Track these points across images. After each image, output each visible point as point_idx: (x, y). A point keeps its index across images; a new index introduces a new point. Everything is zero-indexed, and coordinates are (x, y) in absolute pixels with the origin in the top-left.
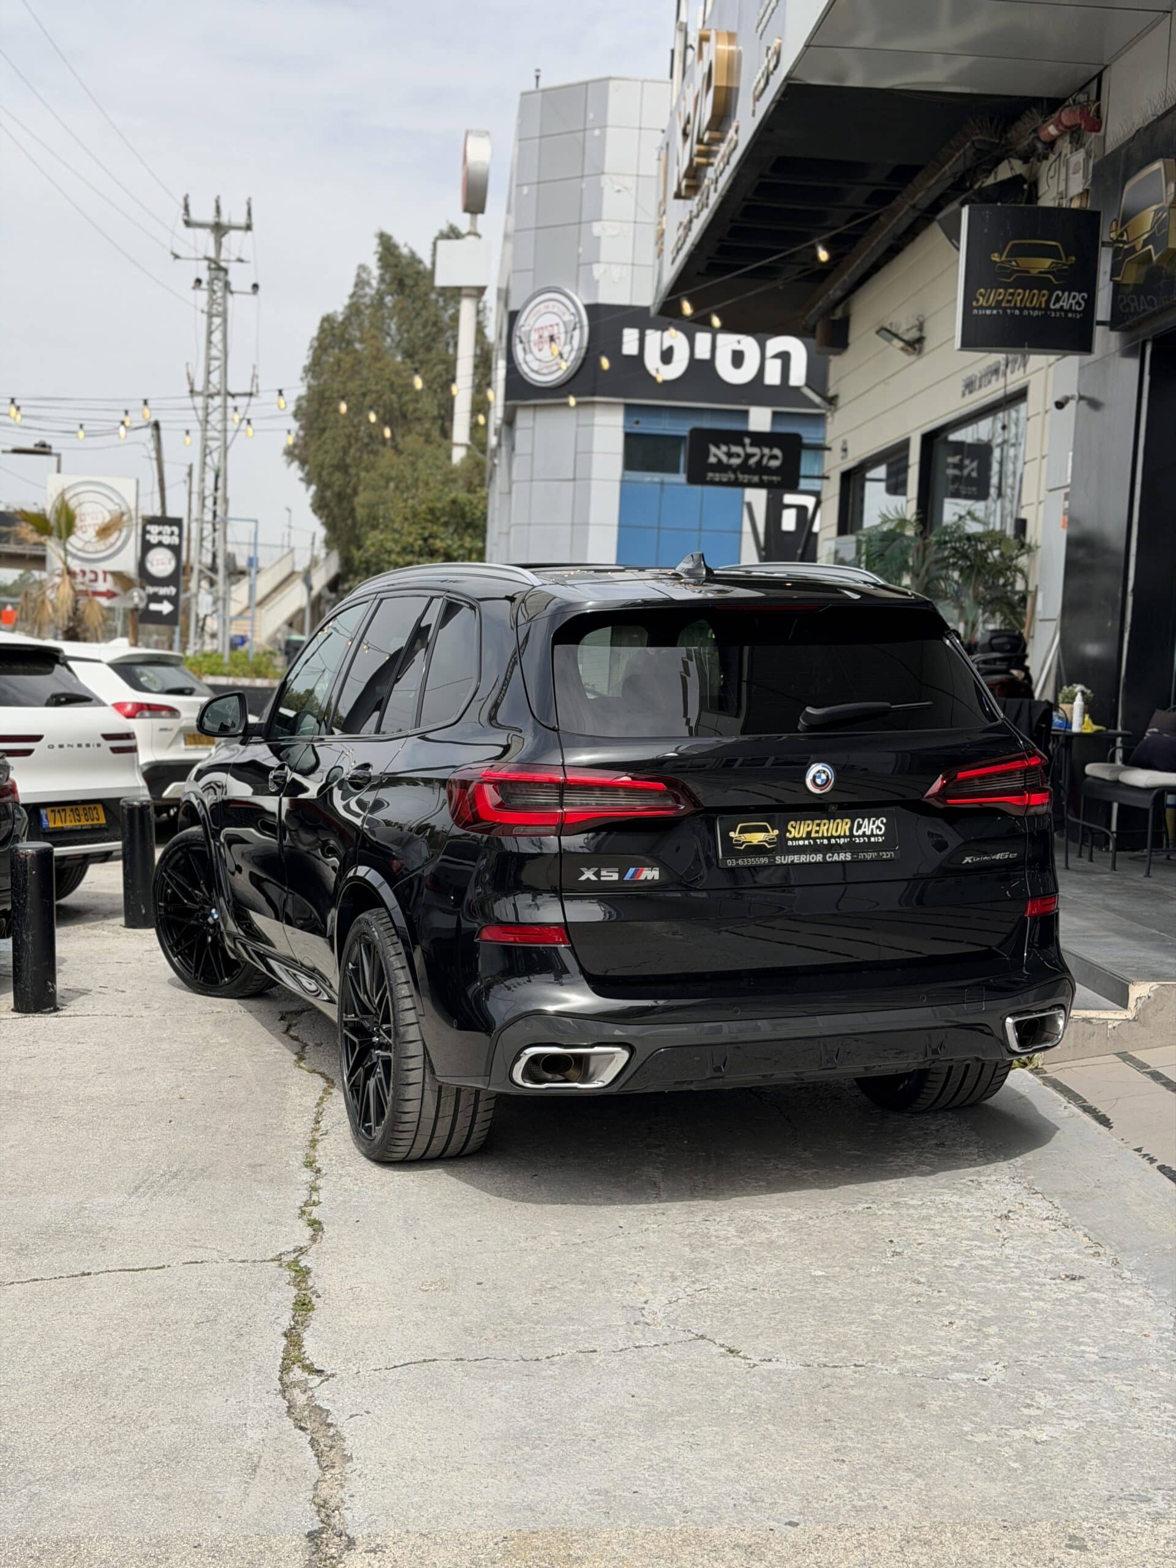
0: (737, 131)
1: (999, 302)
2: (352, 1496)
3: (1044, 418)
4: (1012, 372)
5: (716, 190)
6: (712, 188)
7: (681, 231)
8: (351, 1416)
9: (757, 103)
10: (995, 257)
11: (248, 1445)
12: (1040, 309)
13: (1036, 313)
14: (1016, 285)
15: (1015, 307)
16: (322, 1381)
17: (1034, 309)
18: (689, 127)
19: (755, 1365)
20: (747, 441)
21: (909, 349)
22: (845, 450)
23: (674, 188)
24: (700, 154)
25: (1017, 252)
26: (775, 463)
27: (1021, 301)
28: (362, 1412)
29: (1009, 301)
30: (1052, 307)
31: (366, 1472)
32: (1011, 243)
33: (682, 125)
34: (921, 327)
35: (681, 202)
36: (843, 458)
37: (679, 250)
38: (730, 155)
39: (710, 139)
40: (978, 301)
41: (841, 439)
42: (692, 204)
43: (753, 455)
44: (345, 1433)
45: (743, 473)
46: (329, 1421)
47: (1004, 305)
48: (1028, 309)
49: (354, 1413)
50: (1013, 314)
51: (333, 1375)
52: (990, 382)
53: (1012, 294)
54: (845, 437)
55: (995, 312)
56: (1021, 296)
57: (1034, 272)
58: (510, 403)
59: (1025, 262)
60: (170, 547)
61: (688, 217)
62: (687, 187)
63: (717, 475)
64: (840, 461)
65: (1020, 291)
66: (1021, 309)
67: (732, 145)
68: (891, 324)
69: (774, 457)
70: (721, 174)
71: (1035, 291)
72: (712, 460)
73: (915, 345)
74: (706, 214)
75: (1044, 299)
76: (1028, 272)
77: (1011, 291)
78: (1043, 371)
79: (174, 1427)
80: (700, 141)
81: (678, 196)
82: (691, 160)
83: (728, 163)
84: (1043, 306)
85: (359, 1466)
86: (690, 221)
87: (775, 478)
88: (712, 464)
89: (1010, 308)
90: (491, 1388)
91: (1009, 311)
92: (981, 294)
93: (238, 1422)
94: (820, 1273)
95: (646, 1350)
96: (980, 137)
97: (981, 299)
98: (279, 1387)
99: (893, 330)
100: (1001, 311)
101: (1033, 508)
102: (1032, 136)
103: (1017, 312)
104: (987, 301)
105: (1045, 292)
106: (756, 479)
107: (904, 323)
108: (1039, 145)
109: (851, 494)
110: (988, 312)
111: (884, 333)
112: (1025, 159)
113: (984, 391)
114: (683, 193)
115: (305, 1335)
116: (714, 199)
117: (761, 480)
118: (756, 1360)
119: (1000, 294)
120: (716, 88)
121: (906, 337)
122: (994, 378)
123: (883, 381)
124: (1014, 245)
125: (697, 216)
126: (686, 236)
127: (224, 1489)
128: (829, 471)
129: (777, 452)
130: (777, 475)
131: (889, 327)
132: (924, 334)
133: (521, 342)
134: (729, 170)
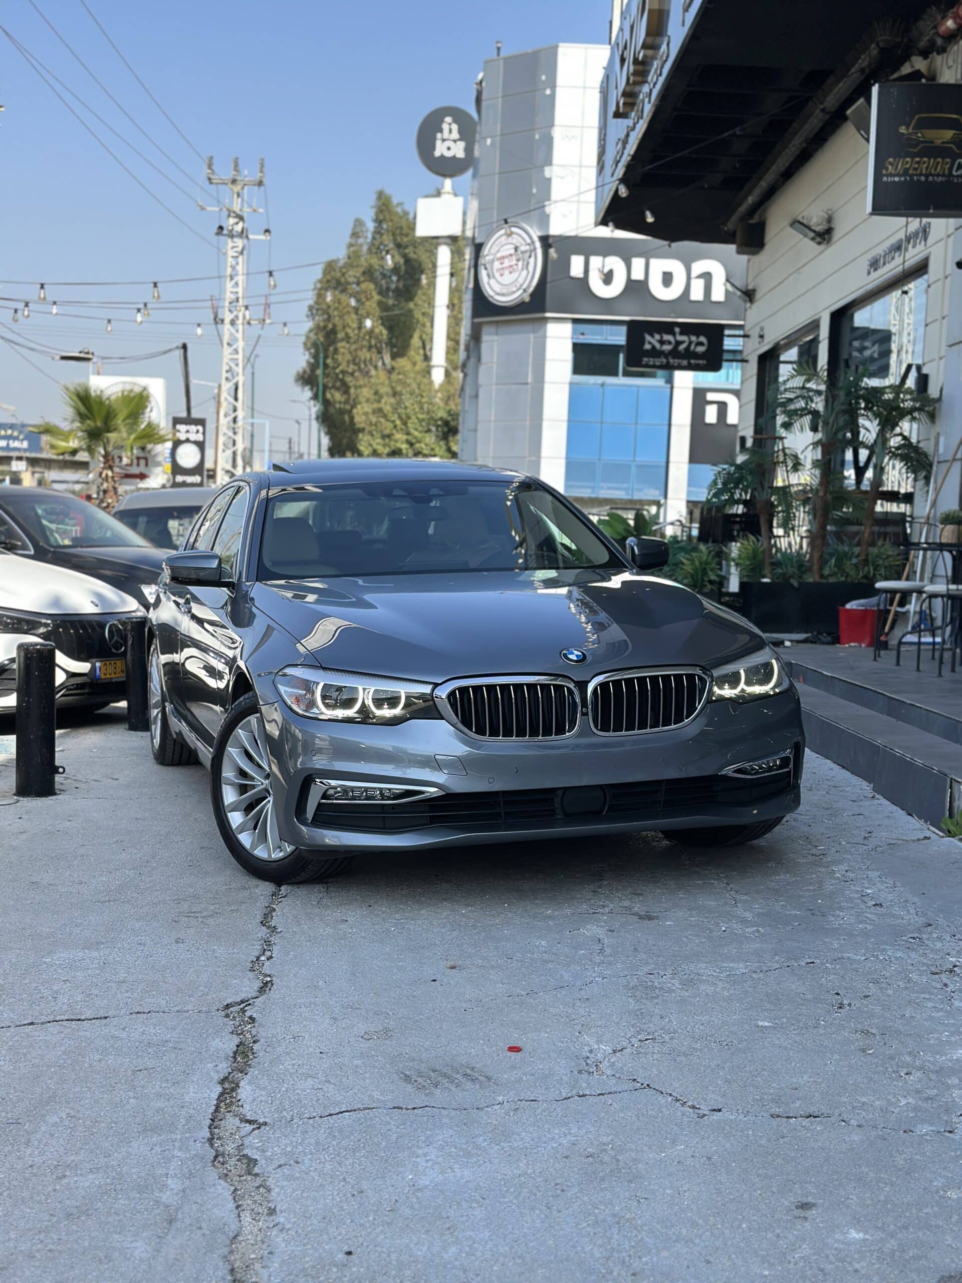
0: (668, 45)
1: (906, 171)
2: (271, 1253)
3: (944, 284)
4: (914, 247)
5: (649, 102)
6: (647, 100)
7: (620, 145)
8: (280, 1166)
9: (686, 14)
10: (903, 130)
11: (166, 1197)
12: (943, 175)
13: (940, 179)
14: (920, 154)
15: (921, 174)
16: (254, 1130)
17: (938, 175)
18: (626, 54)
19: (704, 1115)
20: (677, 330)
21: (818, 239)
22: (762, 337)
23: (612, 108)
24: (635, 73)
25: (923, 125)
26: (700, 349)
27: (927, 168)
28: (292, 1162)
29: (915, 169)
30: (954, 173)
31: (287, 1227)
32: (917, 117)
33: (620, 52)
34: (830, 220)
35: (620, 120)
36: (760, 343)
37: (618, 162)
38: (662, 67)
39: (645, 56)
40: (887, 169)
41: (759, 326)
42: (629, 122)
43: (683, 342)
44: (270, 1182)
45: (674, 358)
46: (256, 1170)
47: (911, 172)
48: (932, 175)
49: (282, 1162)
50: (919, 181)
51: (265, 1124)
52: (893, 258)
53: (918, 163)
54: (762, 324)
55: (903, 179)
56: (926, 164)
57: (938, 142)
58: (477, 320)
59: (930, 134)
60: (196, 443)
61: (625, 132)
62: (624, 104)
63: (651, 359)
64: (757, 345)
65: (926, 159)
66: (927, 176)
67: (664, 58)
68: (803, 218)
69: (701, 344)
70: (654, 86)
71: (939, 160)
72: (647, 347)
73: (824, 236)
74: (642, 126)
75: (948, 166)
76: (932, 142)
77: (917, 159)
78: (942, 243)
79: (91, 1176)
80: (636, 61)
81: (617, 115)
82: (628, 79)
83: (661, 74)
84: (946, 172)
85: (282, 1220)
86: (627, 135)
87: (701, 362)
88: (647, 351)
89: (916, 175)
90: (428, 1137)
91: (915, 178)
92: (890, 163)
93: (160, 1171)
94: (767, 1024)
95: (591, 1098)
96: (883, 38)
97: (890, 167)
98: (208, 1135)
99: (805, 222)
100: (908, 178)
101: (934, 364)
102: (932, 32)
103: (923, 178)
104: (896, 169)
105: (948, 160)
106: (685, 362)
107: (815, 217)
108: (939, 41)
109: (767, 375)
110: (897, 179)
111: (797, 225)
112: (925, 54)
113: (888, 267)
114: (621, 110)
115: (242, 1084)
116: (648, 109)
117: (689, 364)
118: (705, 1110)
119: (907, 162)
120: (650, 11)
121: (818, 229)
122: (897, 254)
123: (795, 272)
124: (919, 119)
125: (633, 129)
126: (624, 148)
127: (133, 1245)
128: (748, 355)
129: (703, 339)
130: (702, 359)
131: (801, 220)
132: (833, 226)
133: (486, 269)
134: (662, 80)
